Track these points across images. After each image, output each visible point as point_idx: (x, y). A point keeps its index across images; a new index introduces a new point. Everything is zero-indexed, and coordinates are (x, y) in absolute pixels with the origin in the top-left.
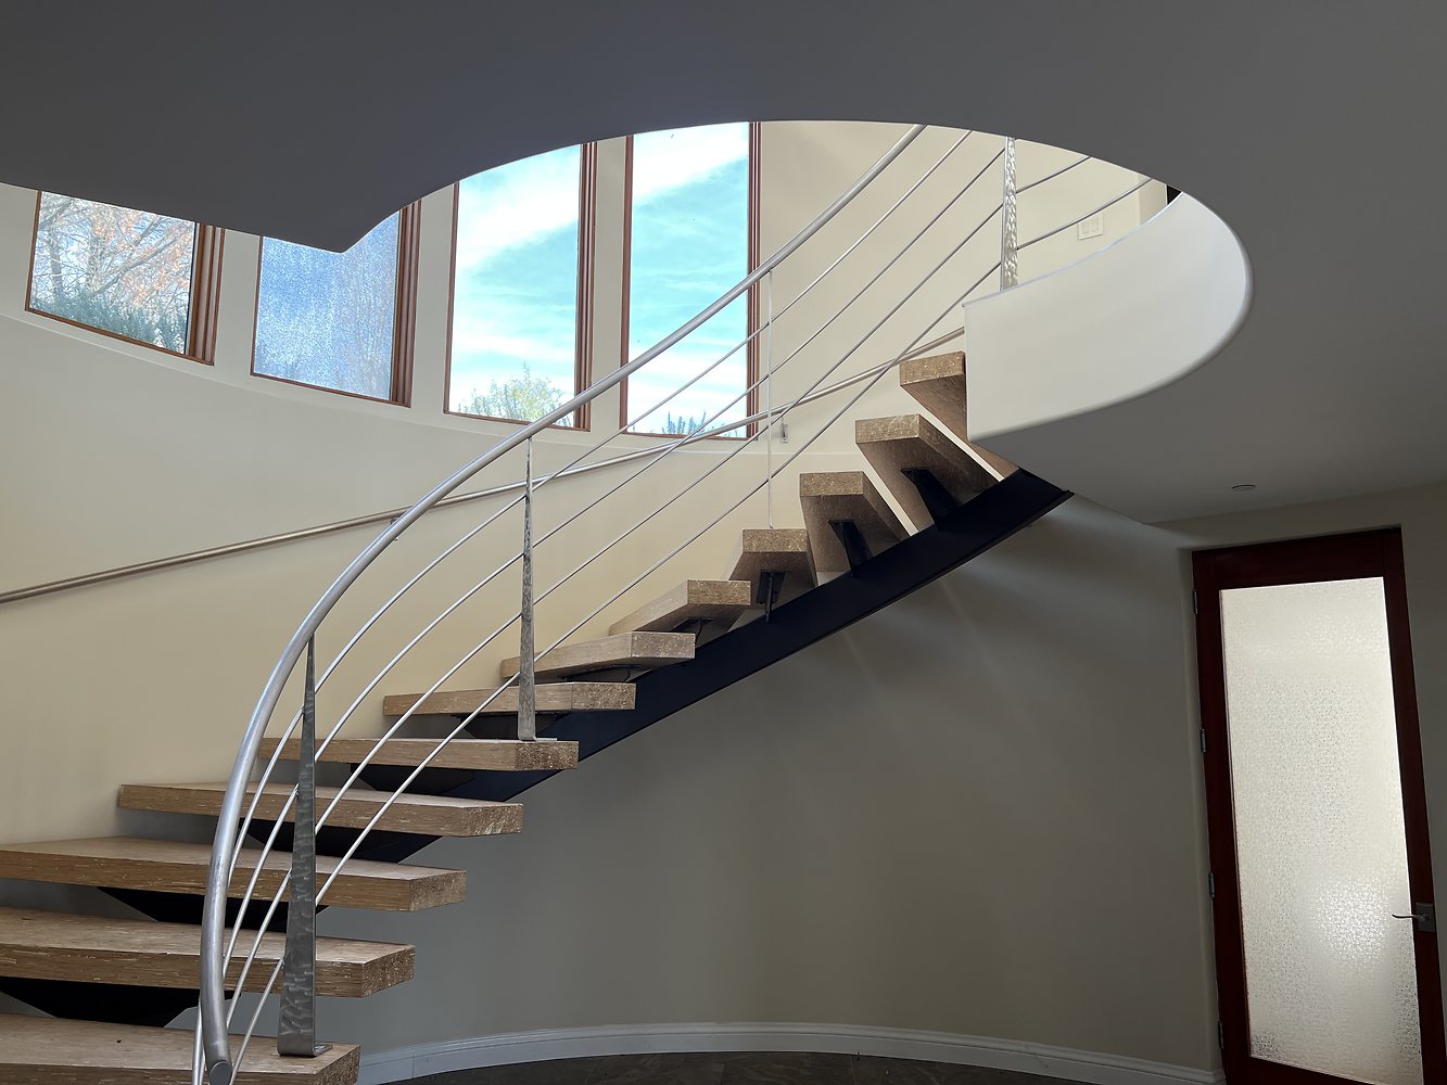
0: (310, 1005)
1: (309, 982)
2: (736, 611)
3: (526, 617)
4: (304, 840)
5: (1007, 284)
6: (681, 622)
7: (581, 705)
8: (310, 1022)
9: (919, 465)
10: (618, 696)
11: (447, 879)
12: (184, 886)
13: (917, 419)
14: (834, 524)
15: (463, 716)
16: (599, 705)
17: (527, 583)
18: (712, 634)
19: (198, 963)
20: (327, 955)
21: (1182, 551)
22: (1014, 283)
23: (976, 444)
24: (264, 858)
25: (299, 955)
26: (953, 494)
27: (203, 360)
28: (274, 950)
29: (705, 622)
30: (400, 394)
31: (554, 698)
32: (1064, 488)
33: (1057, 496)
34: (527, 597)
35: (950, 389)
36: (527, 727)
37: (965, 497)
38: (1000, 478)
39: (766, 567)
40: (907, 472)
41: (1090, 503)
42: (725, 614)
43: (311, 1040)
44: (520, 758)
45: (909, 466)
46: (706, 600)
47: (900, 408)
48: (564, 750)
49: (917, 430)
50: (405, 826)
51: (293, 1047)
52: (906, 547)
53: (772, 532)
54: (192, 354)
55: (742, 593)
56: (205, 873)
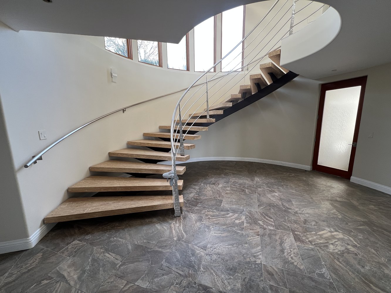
0: (183, 150)
1: (183, 147)
2: (239, 99)
3: (207, 101)
4: (181, 131)
5: (290, 34)
6: (230, 101)
7: (215, 114)
8: (184, 152)
9: (271, 72)
10: (221, 112)
11: (199, 136)
12: (168, 137)
13: (271, 63)
14: (255, 84)
15: (199, 116)
16: (218, 113)
17: (207, 96)
18: (235, 103)
19: (171, 145)
20: (185, 145)
21: (320, 84)
22: (292, 34)
23: (282, 67)
24: (176, 134)
25: (182, 145)
26: (277, 77)
27: (161, 67)
28: (179, 144)
29: (234, 101)
30: (188, 69)
31: (212, 113)
32: (297, 74)
33: (296, 75)
34: (207, 98)
35: (277, 57)
36: (208, 117)
37: (279, 77)
38: (286, 73)
39: (244, 92)
40: (269, 73)
41: (302, 77)
42: (237, 99)
43: (184, 154)
44: (207, 121)
45: (269, 72)
46: (234, 97)
47: (268, 61)
48: (213, 120)
49: (271, 65)
50: (193, 130)
51: (182, 155)
52: (268, 87)
53: (245, 85)
54: (160, 66)
55: (240, 96)
56: (170, 136)
